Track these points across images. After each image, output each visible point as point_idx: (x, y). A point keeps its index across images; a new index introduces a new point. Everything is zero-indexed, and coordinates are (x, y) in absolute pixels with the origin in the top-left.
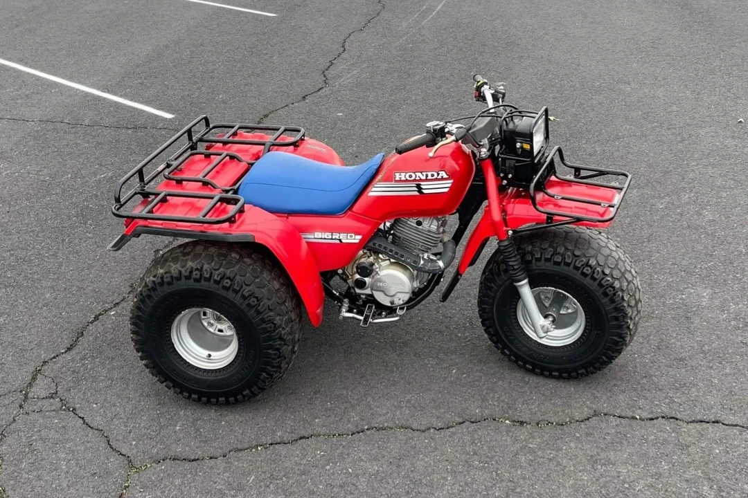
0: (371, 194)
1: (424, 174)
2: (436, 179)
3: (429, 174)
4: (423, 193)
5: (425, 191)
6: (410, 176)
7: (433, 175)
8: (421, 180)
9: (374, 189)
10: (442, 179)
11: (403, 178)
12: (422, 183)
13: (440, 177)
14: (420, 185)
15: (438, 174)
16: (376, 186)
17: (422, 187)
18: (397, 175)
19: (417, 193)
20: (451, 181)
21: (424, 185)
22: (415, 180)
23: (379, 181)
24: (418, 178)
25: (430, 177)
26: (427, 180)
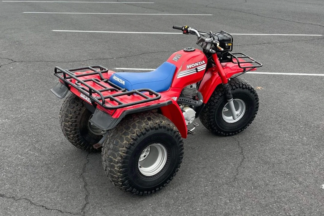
0: (178, 77)
1: (198, 63)
2: (202, 65)
3: (200, 63)
4: (198, 72)
5: (198, 71)
6: (193, 66)
7: (201, 63)
8: (197, 66)
9: (179, 75)
10: (204, 64)
11: (191, 67)
12: (198, 67)
13: (203, 63)
14: (197, 68)
15: (202, 62)
16: (179, 73)
17: (198, 69)
18: (188, 66)
19: (196, 72)
20: (206, 64)
21: (198, 68)
22: (195, 67)
23: (180, 71)
24: (196, 66)
25: (200, 64)
26: (199, 66)
